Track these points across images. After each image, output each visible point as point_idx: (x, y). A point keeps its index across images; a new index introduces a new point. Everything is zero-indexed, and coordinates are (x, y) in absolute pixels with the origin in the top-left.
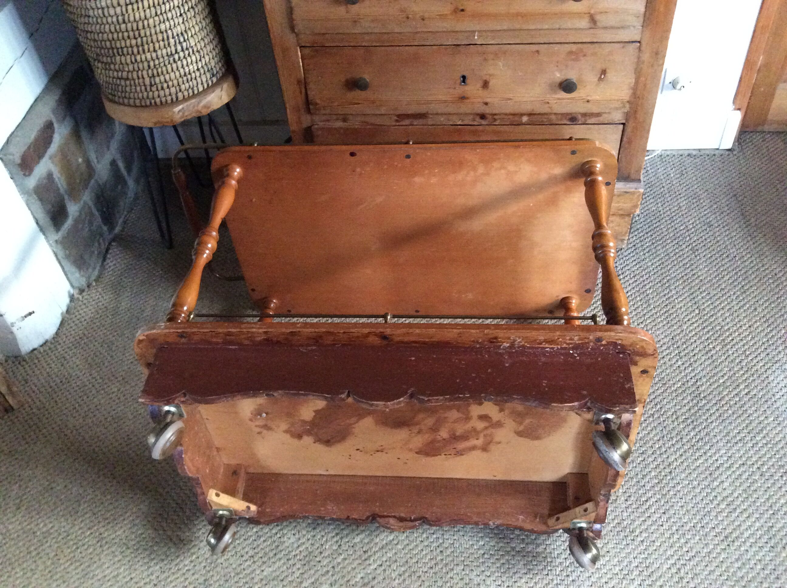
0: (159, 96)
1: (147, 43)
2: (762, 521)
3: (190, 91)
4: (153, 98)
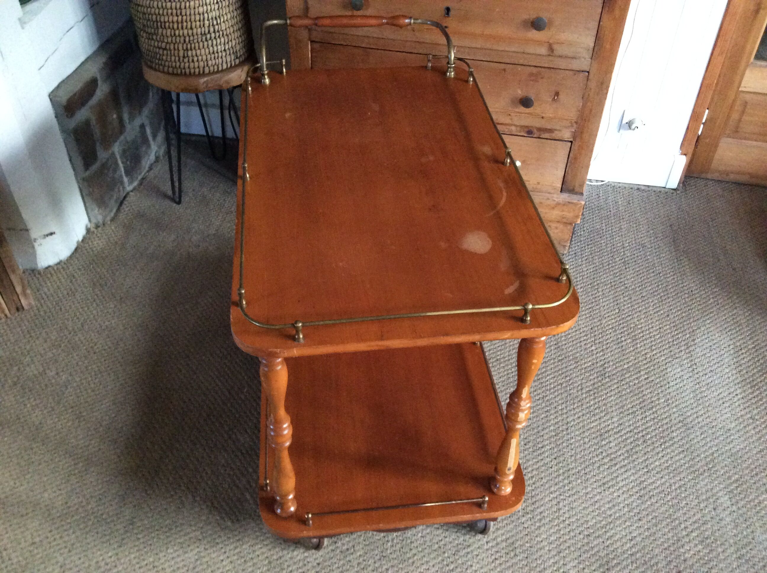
0: (189, 67)
3: (216, 67)
4: (184, 68)
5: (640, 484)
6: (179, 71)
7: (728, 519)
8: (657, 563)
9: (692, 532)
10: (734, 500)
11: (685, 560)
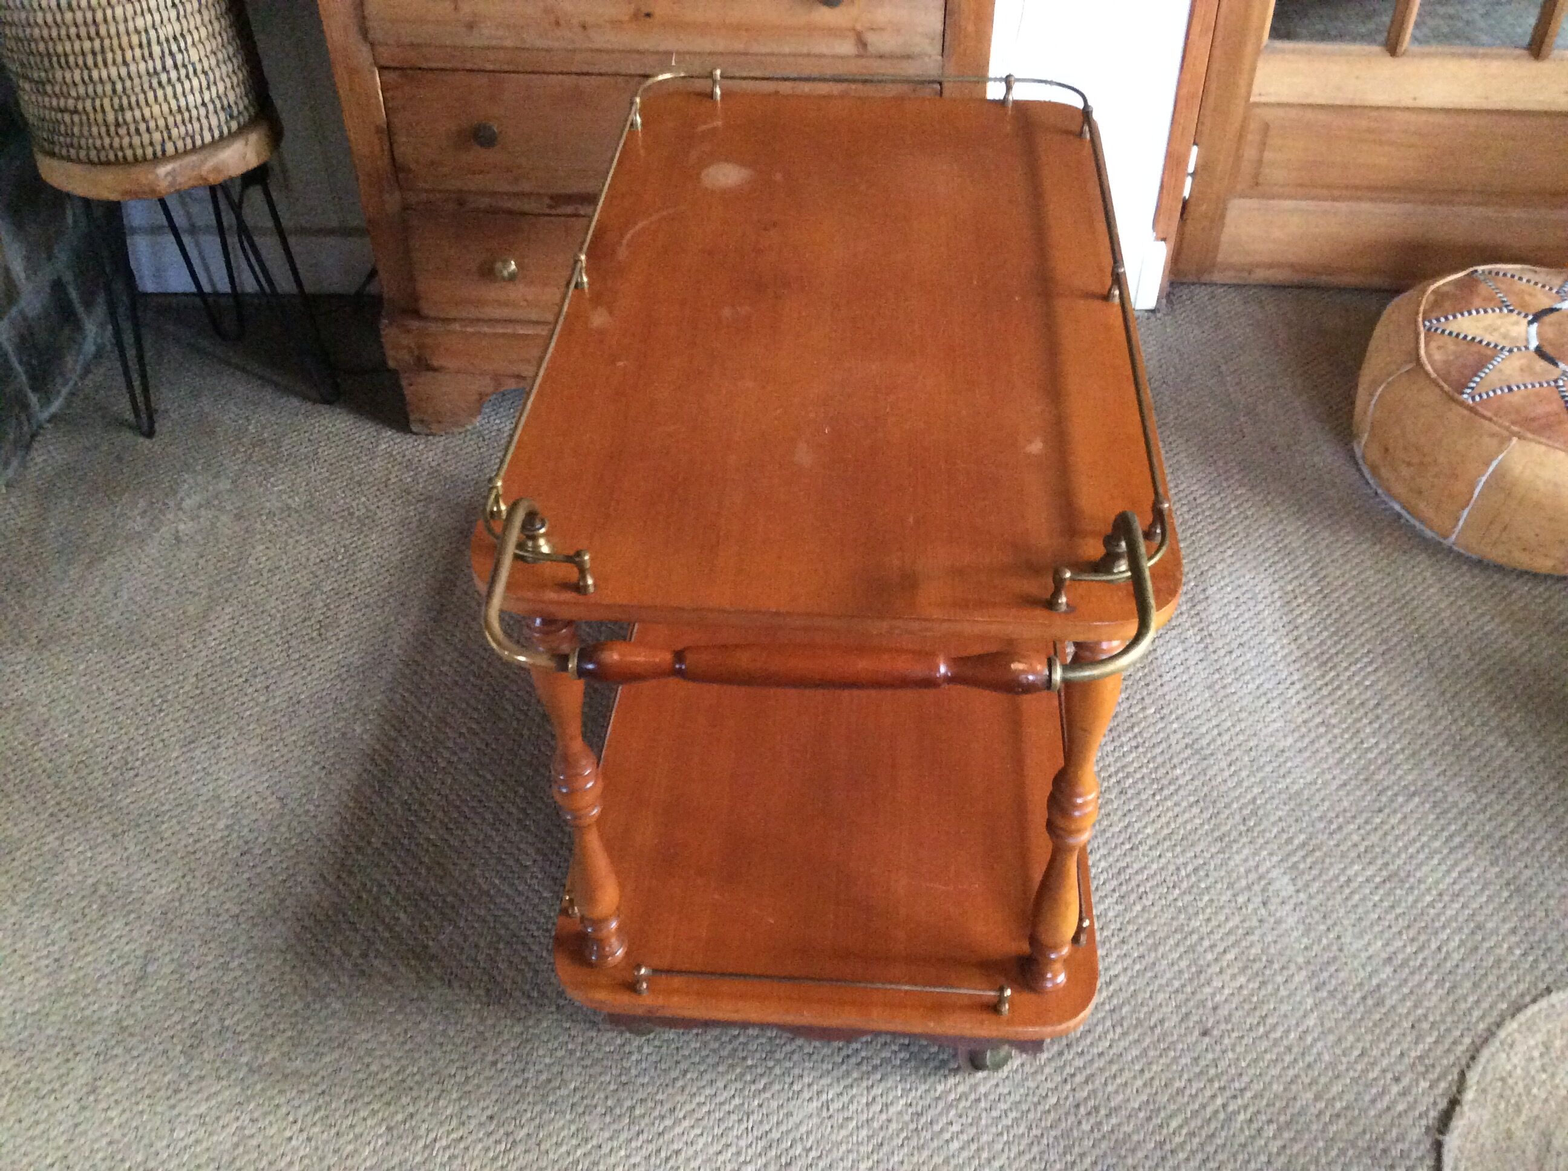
0: (131, 145)
1: (112, 50)
2: (1111, 859)
3: (189, 141)
4: (121, 148)
5: (1119, 873)
6: (112, 157)
7: (1291, 921)
8: (1162, 1021)
9: (1225, 951)
10: (1300, 883)
11: (1215, 1008)
